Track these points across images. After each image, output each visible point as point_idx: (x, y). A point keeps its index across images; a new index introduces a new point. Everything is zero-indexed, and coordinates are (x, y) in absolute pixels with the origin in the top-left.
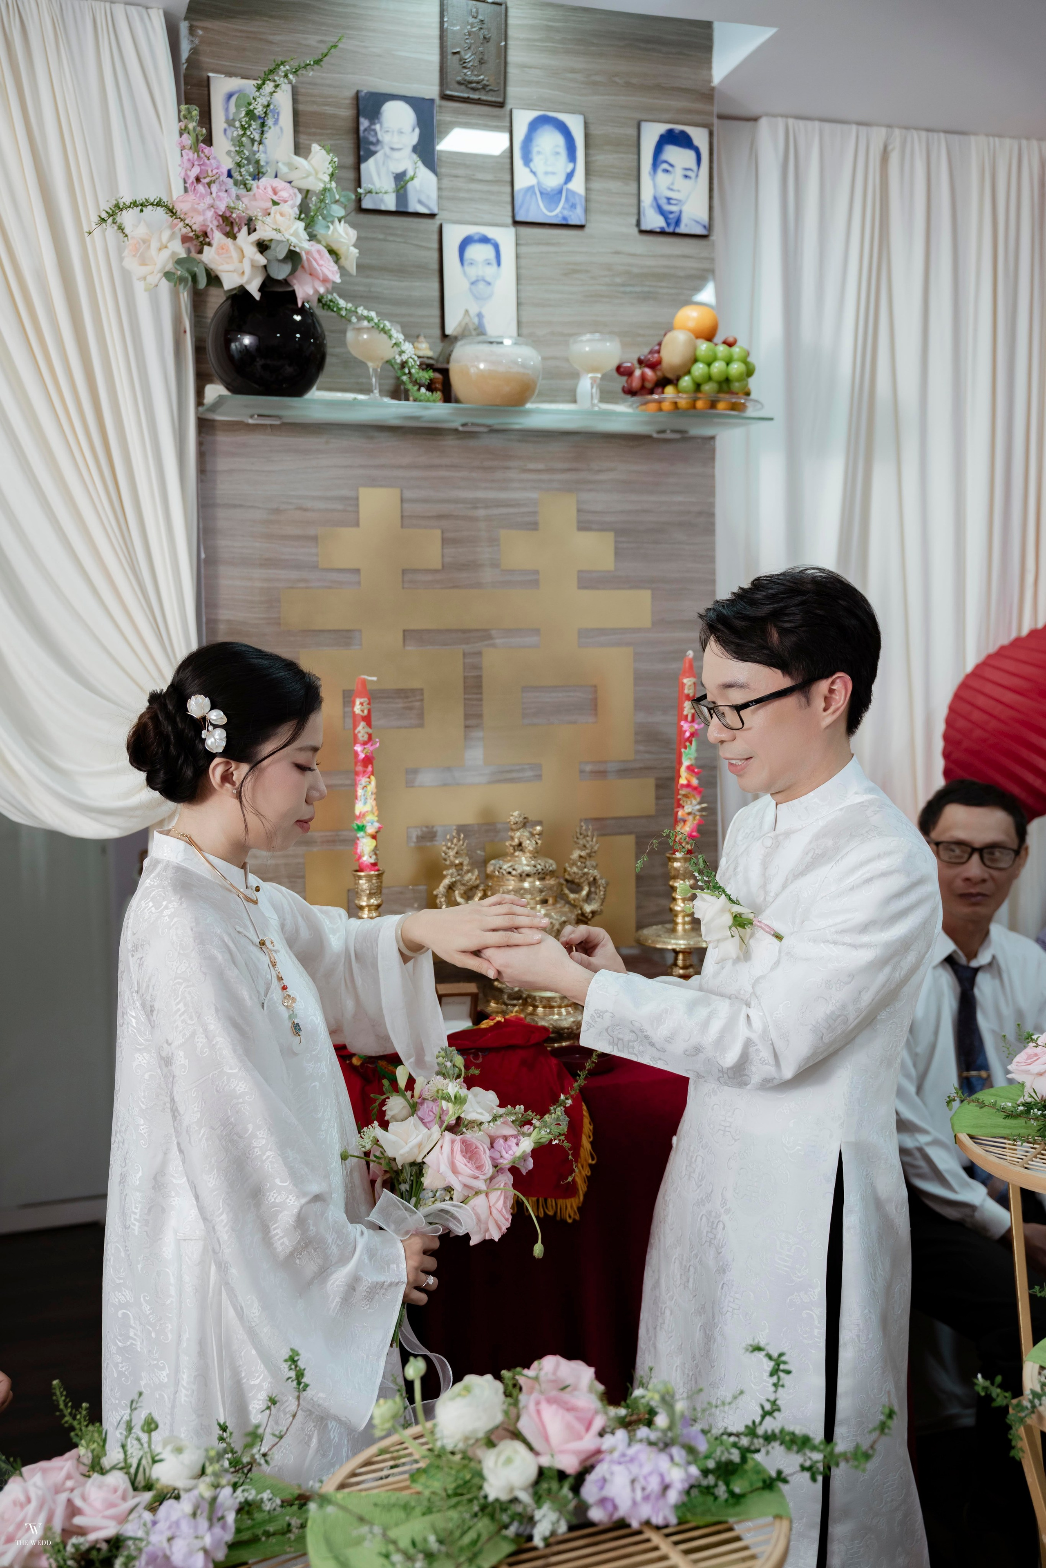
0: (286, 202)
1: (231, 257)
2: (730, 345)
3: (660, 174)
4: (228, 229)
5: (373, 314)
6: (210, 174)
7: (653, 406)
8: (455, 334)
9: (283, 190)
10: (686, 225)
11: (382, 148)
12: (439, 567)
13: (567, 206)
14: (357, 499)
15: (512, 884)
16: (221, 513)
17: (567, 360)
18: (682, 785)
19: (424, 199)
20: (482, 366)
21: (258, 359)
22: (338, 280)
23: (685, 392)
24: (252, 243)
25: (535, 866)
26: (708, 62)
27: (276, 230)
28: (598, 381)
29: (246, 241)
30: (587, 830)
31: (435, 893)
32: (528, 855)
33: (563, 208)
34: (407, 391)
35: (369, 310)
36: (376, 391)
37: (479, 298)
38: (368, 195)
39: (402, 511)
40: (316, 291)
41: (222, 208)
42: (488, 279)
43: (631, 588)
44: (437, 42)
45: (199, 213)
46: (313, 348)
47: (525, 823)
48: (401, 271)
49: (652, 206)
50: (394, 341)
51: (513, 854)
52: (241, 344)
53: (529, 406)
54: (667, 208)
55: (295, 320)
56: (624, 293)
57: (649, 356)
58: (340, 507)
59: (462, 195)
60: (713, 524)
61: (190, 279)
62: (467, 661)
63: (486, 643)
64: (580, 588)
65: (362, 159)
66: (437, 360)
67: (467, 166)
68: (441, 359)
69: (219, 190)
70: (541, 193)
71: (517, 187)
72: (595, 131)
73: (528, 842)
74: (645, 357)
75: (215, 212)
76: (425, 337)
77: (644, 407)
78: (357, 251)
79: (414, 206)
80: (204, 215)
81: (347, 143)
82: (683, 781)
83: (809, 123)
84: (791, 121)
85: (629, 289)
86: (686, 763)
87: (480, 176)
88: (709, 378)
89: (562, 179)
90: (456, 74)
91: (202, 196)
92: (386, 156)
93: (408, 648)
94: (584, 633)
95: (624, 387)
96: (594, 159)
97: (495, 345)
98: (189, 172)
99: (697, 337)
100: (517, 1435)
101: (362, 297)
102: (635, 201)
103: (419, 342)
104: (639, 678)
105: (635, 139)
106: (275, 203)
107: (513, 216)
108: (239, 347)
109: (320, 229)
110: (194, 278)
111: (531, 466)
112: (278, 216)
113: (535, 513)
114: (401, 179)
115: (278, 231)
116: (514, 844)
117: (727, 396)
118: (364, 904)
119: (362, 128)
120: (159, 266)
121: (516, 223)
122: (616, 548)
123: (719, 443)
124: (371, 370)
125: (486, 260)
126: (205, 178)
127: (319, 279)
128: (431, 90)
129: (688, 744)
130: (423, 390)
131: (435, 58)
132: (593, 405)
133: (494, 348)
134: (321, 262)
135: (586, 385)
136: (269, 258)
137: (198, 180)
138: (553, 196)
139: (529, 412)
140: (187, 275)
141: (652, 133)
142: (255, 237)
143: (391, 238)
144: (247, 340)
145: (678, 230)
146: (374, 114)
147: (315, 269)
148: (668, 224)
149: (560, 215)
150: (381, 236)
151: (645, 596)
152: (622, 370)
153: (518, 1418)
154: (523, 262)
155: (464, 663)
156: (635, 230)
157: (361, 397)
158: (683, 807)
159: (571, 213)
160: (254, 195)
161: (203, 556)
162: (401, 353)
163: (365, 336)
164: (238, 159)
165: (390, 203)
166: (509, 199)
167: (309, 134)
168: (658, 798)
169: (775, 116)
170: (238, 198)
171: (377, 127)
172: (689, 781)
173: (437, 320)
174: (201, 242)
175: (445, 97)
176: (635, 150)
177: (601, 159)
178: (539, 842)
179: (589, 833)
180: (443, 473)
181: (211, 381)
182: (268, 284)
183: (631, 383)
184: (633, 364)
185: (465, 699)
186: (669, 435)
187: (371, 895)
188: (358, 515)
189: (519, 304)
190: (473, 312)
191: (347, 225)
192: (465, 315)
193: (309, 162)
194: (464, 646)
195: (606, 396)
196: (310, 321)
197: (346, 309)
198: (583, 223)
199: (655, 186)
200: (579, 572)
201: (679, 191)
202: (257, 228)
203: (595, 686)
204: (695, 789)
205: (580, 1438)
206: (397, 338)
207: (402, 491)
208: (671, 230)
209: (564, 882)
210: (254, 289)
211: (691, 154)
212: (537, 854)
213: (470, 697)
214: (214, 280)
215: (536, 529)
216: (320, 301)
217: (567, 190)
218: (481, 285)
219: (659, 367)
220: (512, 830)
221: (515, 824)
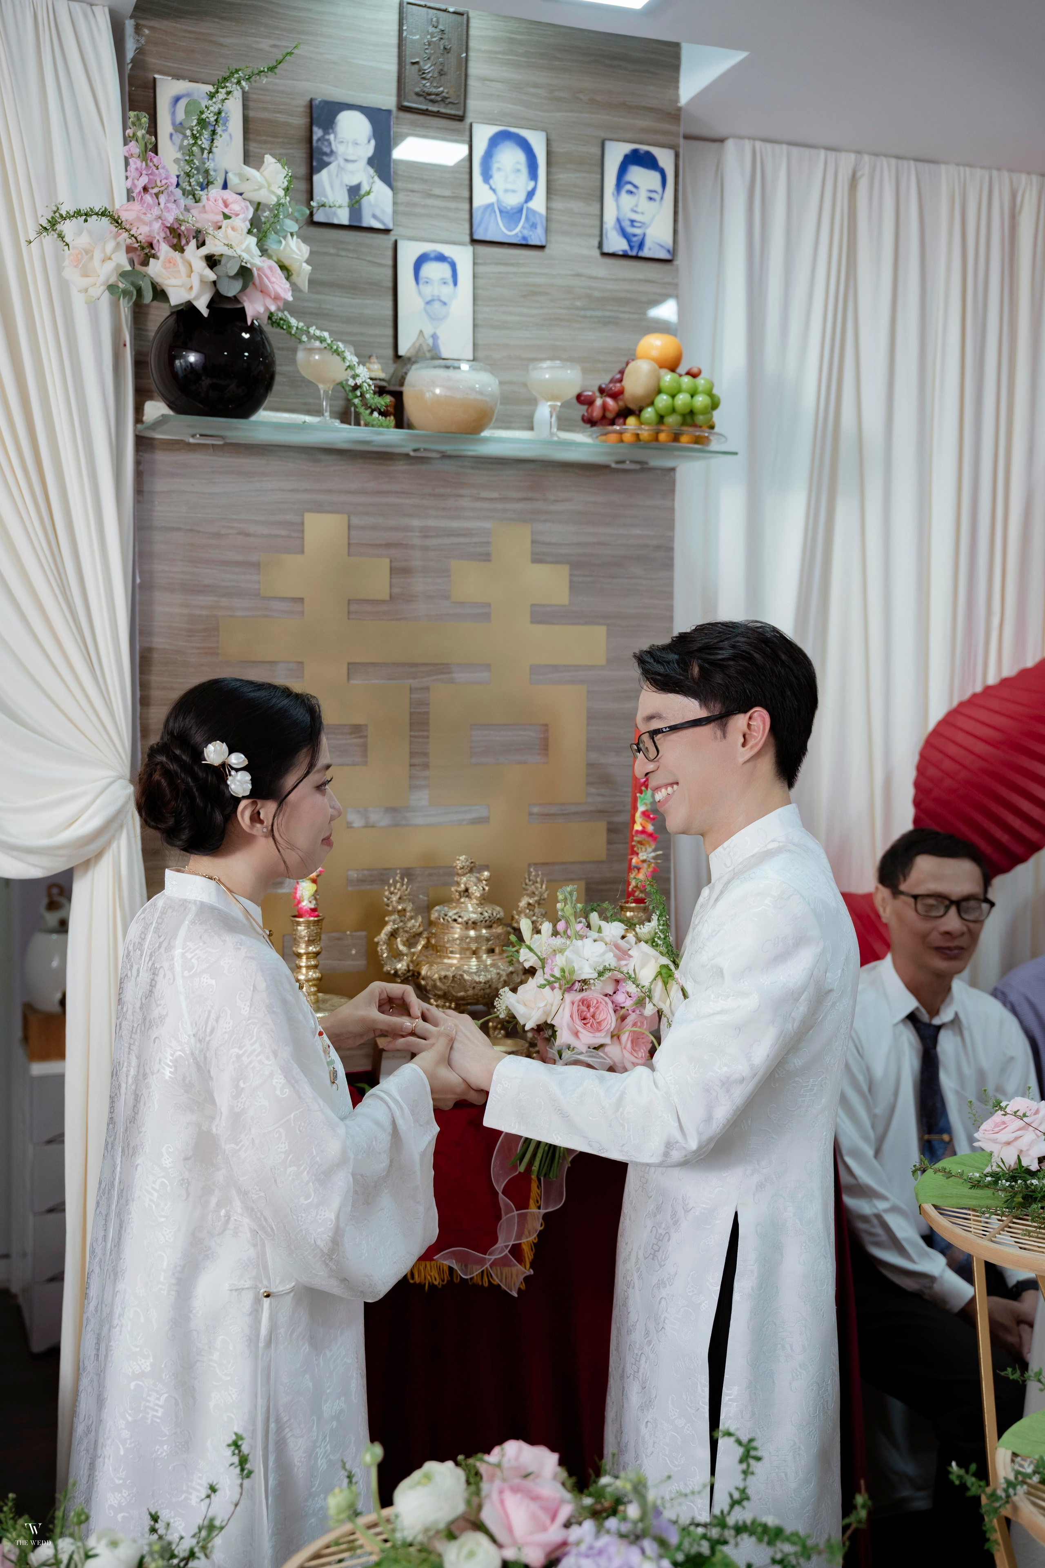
0: (237, 215)
1: (179, 271)
2: (694, 375)
3: (624, 196)
4: (175, 241)
5: (326, 334)
6: (159, 184)
7: (613, 437)
8: (408, 355)
9: (234, 202)
10: (650, 249)
11: (336, 159)
12: (388, 598)
13: (527, 225)
14: (303, 524)
15: (457, 931)
16: (158, 536)
17: (525, 385)
18: (637, 831)
19: (378, 213)
20: (438, 391)
21: (203, 378)
22: (290, 299)
23: (649, 424)
24: (201, 258)
25: (481, 914)
26: (674, 81)
27: (227, 245)
28: (558, 409)
29: (194, 255)
30: (537, 876)
31: (376, 940)
32: (475, 901)
33: (523, 227)
34: (357, 415)
35: (322, 330)
36: (327, 414)
37: (434, 318)
38: (321, 208)
39: (349, 539)
40: (267, 309)
41: (170, 219)
42: (444, 299)
43: (585, 624)
44: (395, 51)
45: (145, 224)
46: (261, 367)
47: (472, 869)
48: (353, 288)
49: (615, 228)
50: (348, 364)
51: (458, 900)
52: (186, 361)
53: (486, 433)
54: (630, 230)
55: (244, 338)
56: (585, 317)
57: (611, 385)
58: (284, 533)
59: (418, 210)
60: (672, 559)
61: (135, 293)
62: (413, 696)
63: (435, 677)
64: (532, 622)
65: (314, 171)
66: (389, 382)
67: (424, 181)
68: (393, 381)
69: (168, 201)
70: (501, 211)
71: (476, 204)
72: (557, 148)
73: (475, 888)
74: (607, 385)
75: (163, 224)
76: (377, 358)
77: (604, 438)
78: (309, 268)
79: (369, 221)
80: (151, 226)
81: (300, 153)
82: (638, 827)
83: (776, 146)
84: (758, 144)
85: (589, 313)
86: (641, 808)
87: (437, 191)
88: (673, 410)
89: (520, 197)
90: (414, 84)
91: (150, 207)
92: (340, 168)
93: (352, 682)
94: (536, 670)
95: (583, 416)
96: (556, 177)
97: (451, 370)
98: (136, 181)
99: (661, 367)
100: (479, 1526)
101: (311, 314)
102: (598, 223)
103: (370, 363)
104: (592, 717)
105: (599, 157)
106: (226, 217)
107: (471, 234)
108: (183, 364)
109: (271, 244)
110: (139, 291)
111: (484, 494)
112: (230, 231)
113: (489, 543)
114: (354, 192)
115: (230, 246)
116: (459, 889)
117: (691, 429)
118: (302, 951)
119: (315, 138)
120: (102, 279)
121: (474, 241)
122: (571, 582)
123: (679, 475)
124: (322, 392)
125: (442, 279)
126: (153, 188)
127: (271, 297)
128: (388, 100)
129: (643, 788)
130: (376, 414)
131: (393, 67)
132: (552, 434)
133: (451, 373)
134: (273, 279)
135: (544, 412)
136: (220, 274)
137: (145, 189)
138: (513, 215)
139: (486, 440)
140: (132, 288)
141: (616, 152)
142: (204, 251)
143: (343, 253)
144: (192, 358)
145: (641, 254)
146: (329, 124)
147: (266, 286)
148: (631, 247)
149: (520, 235)
150: (333, 251)
151: (600, 632)
152: (582, 398)
153: (480, 1507)
154: (480, 282)
155: (411, 698)
156: (597, 253)
157: (308, 419)
158: (638, 854)
159: (531, 233)
160: (204, 206)
161: (138, 581)
162: (355, 377)
163: (317, 357)
164: (187, 168)
165: (343, 217)
166: (467, 216)
167: (260, 142)
168: (610, 842)
169: (741, 138)
170: (187, 209)
171: (331, 137)
172: (644, 827)
173: (390, 340)
174: (146, 254)
175: (402, 108)
176: (599, 170)
177: (563, 177)
178: (487, 888)
179: (539, 880)
180: (393, 500)
181: (151, 398)
182: (217, 300)
183: (592, 412)
184: (594, 393)
185: (411, 736)
186: (628, 466)
187: (310, 942)
188: (303, 542)
189: (475, 326)
190: (428, 332)
191: (299, 240)
192: (419, 335)
193: (261, 173)
194: (411, 681)
195: (564, 423)
196: (259, 339)
197: (297, 328)
198: (544, 243)
199: (618, 208)
200: (533, 605)
201: (643, 213)
202: (207, 242)
203: (546, 725)
204: (651, 835)
205: (545, 1529)
206: (351, 361)
207: (349, 517)
208: (634, 253)
209: (511, 931)
210: (202, 305)
211: (656, 176)
212: (485, 900)
213: (416, 734)
214: (160, 294)
215: (489, 561)
216: (270, 318)
217: (528, 209)
218: (437, 305)
219: (621, 397)
220: (458, 874)
221: (461, 868)
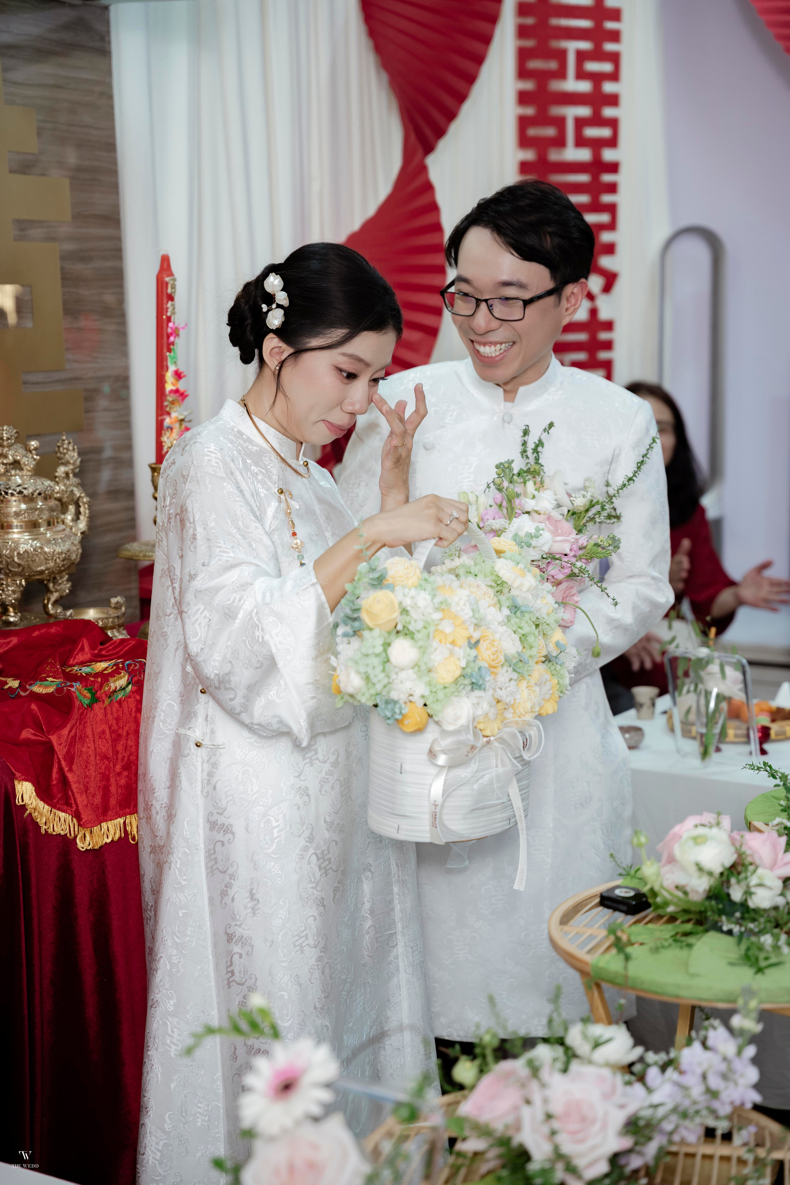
15: (15, 505)
18: (167, 391)
30: (68, 444)
32: (26, 473)
47: (22, 439)
51: (5, 473)
64: (8, 171)
73: (25, 459)
82: (169, 387)
86: (172, 367)
94: (18, 225)
104: (67, 278)
116: (9, 461)
122: (38, 128)
158: (169, 414)
168: (86, 411)
172: (175, 387)
178: (36, 458)
179: (71, 448)
203: (30, 286)
204: (182, 394)
212: (35, 471)
220: (3, 446)
221: (8, 439)
